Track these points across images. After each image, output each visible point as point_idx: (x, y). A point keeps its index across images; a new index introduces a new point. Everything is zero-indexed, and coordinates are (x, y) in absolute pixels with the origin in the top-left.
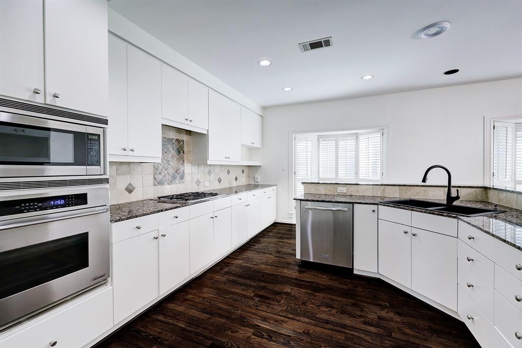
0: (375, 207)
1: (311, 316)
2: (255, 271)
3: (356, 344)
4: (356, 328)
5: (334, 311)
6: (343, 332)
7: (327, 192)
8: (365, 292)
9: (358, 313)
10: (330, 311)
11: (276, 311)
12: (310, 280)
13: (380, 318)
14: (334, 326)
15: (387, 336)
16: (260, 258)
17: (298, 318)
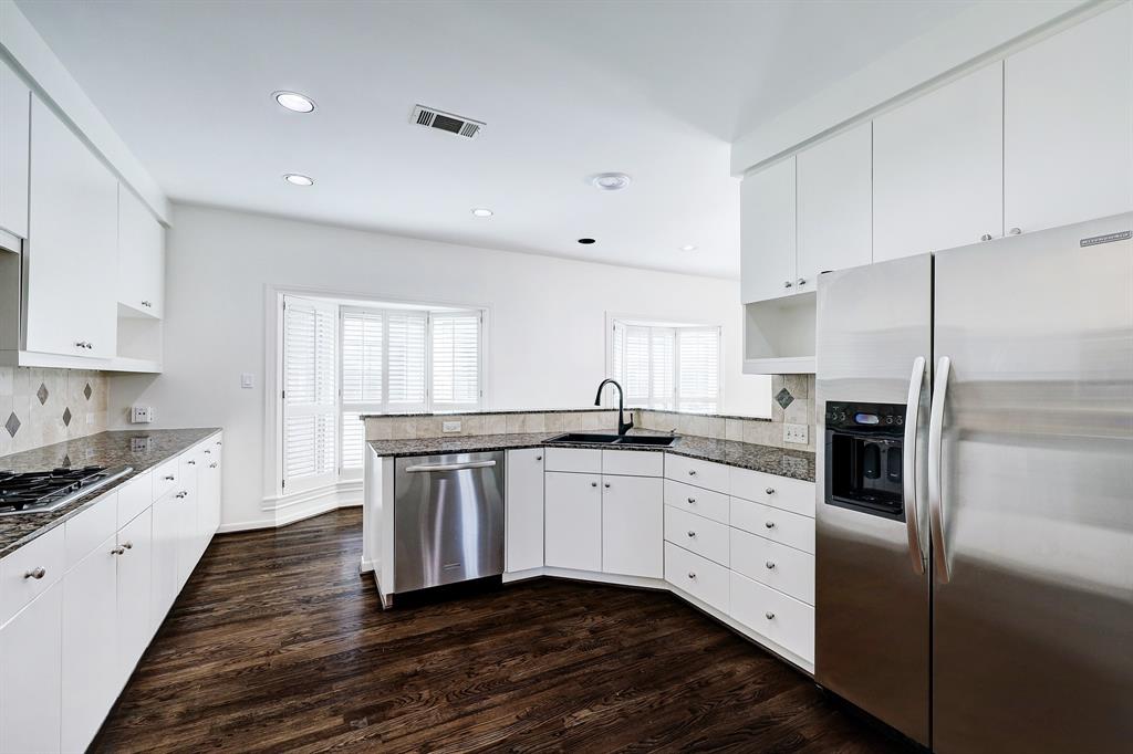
0: (539, 452)
1: (503, 685)
2: (283, 669)
3: (599, 684)
4: (580, 663)
5: (529, 657)
6: (570, 678)
7: (422, 434)
8: (541, 605)
9: (563, 640)
10: (523, 660)
11: (433, 718)
12: (438, 629)
13: (593, 631)
14: (551, 678)
15: (620, 650)
16: (262, 634)
17: (485, 703)
